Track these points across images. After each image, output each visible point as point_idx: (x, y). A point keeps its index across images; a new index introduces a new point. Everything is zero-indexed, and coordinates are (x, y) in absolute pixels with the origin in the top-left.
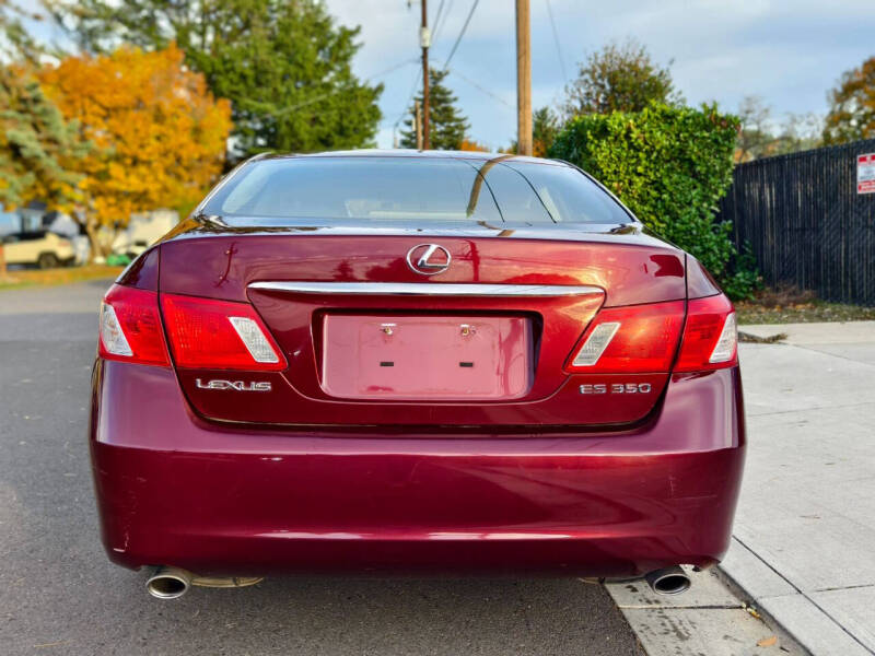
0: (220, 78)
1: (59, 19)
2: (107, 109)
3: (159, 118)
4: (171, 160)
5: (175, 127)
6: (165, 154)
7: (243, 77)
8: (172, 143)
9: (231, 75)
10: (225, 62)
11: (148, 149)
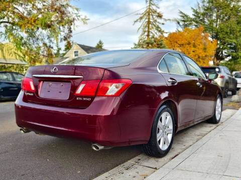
0: (219, 34)
1: (179, 23)
2: (180, 45)
3: (194, 46)
4: (197, 57)
5: (198, 48)
6: (195, 56)
7: (227, 33)
8: (197, 52)
9: (223, 33)
10: (221, 29)
11: (191, 55)
